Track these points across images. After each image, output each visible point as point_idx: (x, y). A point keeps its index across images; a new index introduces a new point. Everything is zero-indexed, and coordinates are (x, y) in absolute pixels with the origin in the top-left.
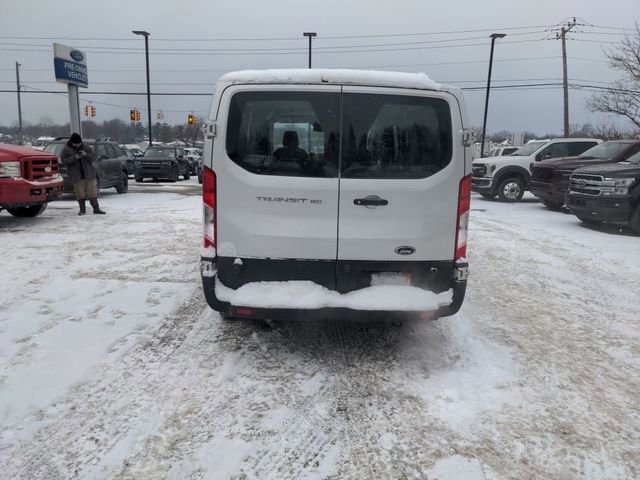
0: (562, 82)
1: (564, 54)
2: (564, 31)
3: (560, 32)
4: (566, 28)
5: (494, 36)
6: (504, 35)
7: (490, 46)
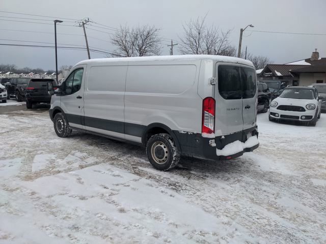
0: (86, 47)
1: (85, 34)
2: (84, 24)
3: (82, 24)
4: (85, 22)
5: (56, 21)
6: (62, 22)
7: (54, 25)
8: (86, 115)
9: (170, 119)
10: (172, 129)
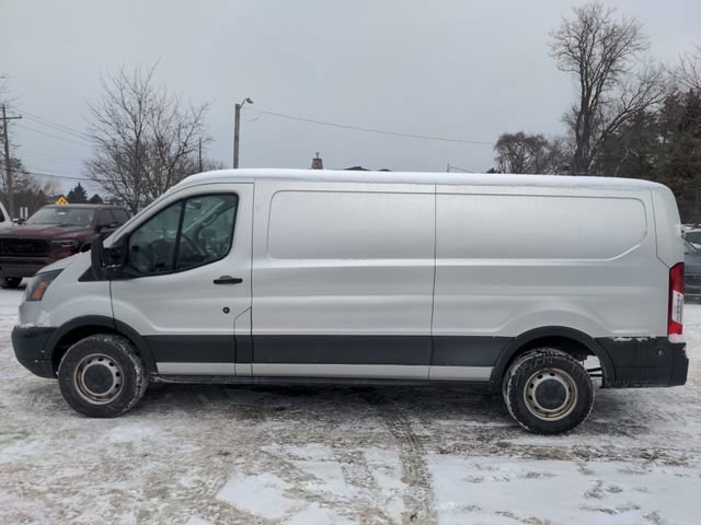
8: (257, 331)
9: (585, 314)
10: (594, 335)
